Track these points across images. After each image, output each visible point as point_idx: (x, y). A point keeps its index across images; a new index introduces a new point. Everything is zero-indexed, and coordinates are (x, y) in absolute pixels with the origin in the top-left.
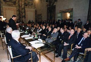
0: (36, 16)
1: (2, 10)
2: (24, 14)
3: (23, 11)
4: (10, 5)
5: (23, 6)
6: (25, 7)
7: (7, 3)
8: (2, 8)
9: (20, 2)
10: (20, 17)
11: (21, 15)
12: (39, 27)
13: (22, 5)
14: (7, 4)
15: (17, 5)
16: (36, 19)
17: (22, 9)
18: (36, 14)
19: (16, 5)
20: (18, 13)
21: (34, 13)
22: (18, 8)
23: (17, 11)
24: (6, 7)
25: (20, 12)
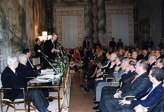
0: (136, 26)
1: (54, 17)
2: (101, 22)
4: (70, 4)
10: (92, 31)
11: (95, 25)
16: (136, 33)
17: (98, 9)
18: (136, 19)
19: (83, 1)
20: (87, 21)
21: (130, 17)
22: (87, 7)
23: (85, 16)
24: (63, 9)
25: (93, 17)
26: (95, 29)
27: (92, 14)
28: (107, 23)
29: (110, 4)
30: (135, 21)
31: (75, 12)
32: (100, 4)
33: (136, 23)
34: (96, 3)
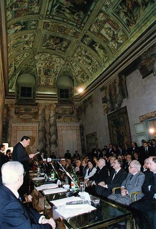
0: (82, 140)
1: (10, 132)
2: (54, 137)
3: (52, 129)
4: (25, 121)
5: (52, 118)
6: (57, 120)
7: (21, 116)
8: (9, 129)
9: (47, 112)
10: (46, 145)
11: (48, 140)
12: (90, 163)
13: (50, 117)
14: (21, 119)
15: (40, 118)
16: (83, 146)
17: (50, 126)
18: (82, 134)
19: (37, 119)
20: (41, 136)
21: (77, 133)
22: (41, 124)
23: (39, 131)
24: (19, 125)
25: (46, 132)
26: (48, 143)
27: (45, 130)
28: (59, 138)
29: (60, 122)
30: (81, 136)
31: (30, 128)
32: (52, 121)
33: (82, 138)
34: (49, 120)
